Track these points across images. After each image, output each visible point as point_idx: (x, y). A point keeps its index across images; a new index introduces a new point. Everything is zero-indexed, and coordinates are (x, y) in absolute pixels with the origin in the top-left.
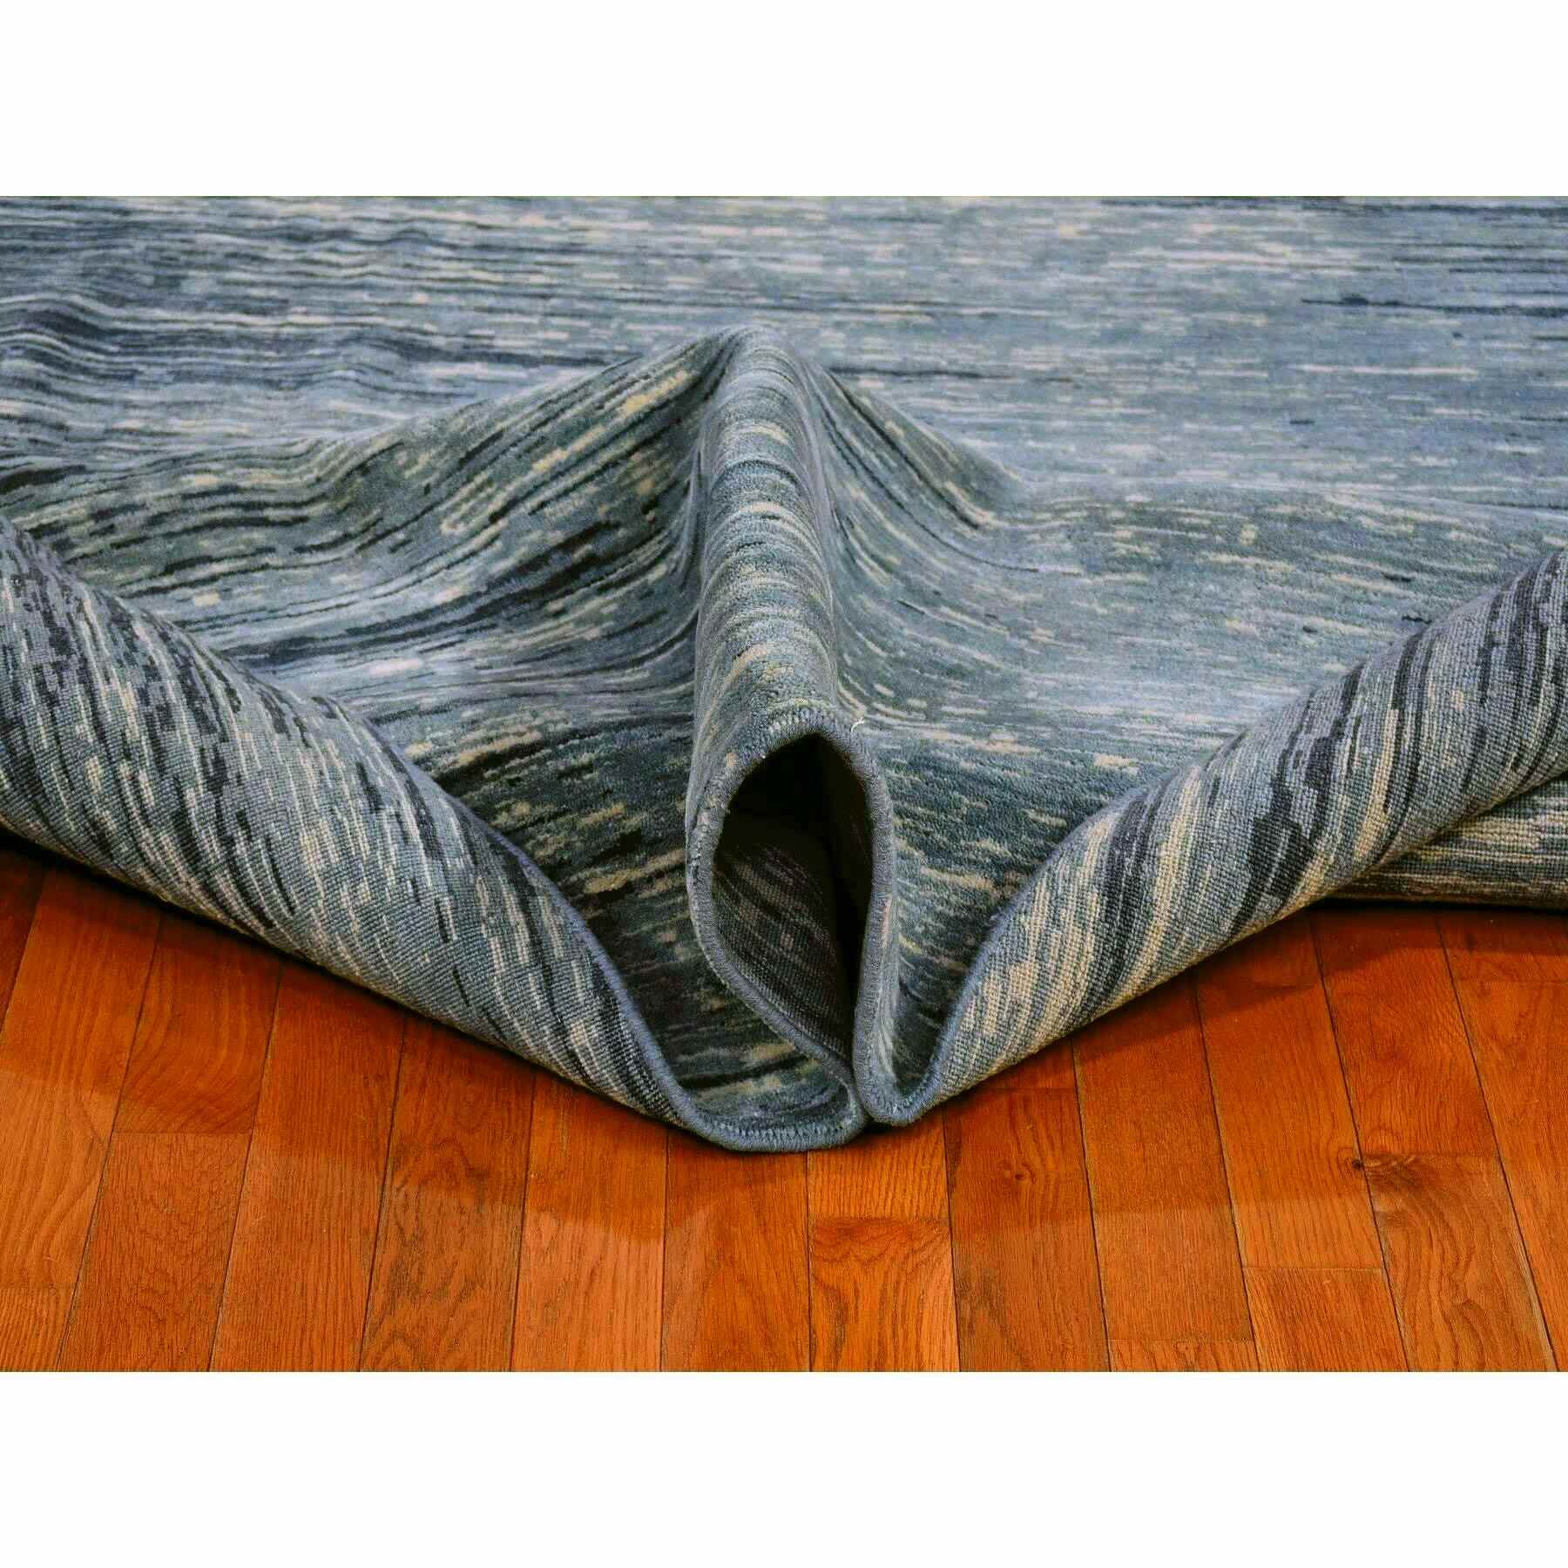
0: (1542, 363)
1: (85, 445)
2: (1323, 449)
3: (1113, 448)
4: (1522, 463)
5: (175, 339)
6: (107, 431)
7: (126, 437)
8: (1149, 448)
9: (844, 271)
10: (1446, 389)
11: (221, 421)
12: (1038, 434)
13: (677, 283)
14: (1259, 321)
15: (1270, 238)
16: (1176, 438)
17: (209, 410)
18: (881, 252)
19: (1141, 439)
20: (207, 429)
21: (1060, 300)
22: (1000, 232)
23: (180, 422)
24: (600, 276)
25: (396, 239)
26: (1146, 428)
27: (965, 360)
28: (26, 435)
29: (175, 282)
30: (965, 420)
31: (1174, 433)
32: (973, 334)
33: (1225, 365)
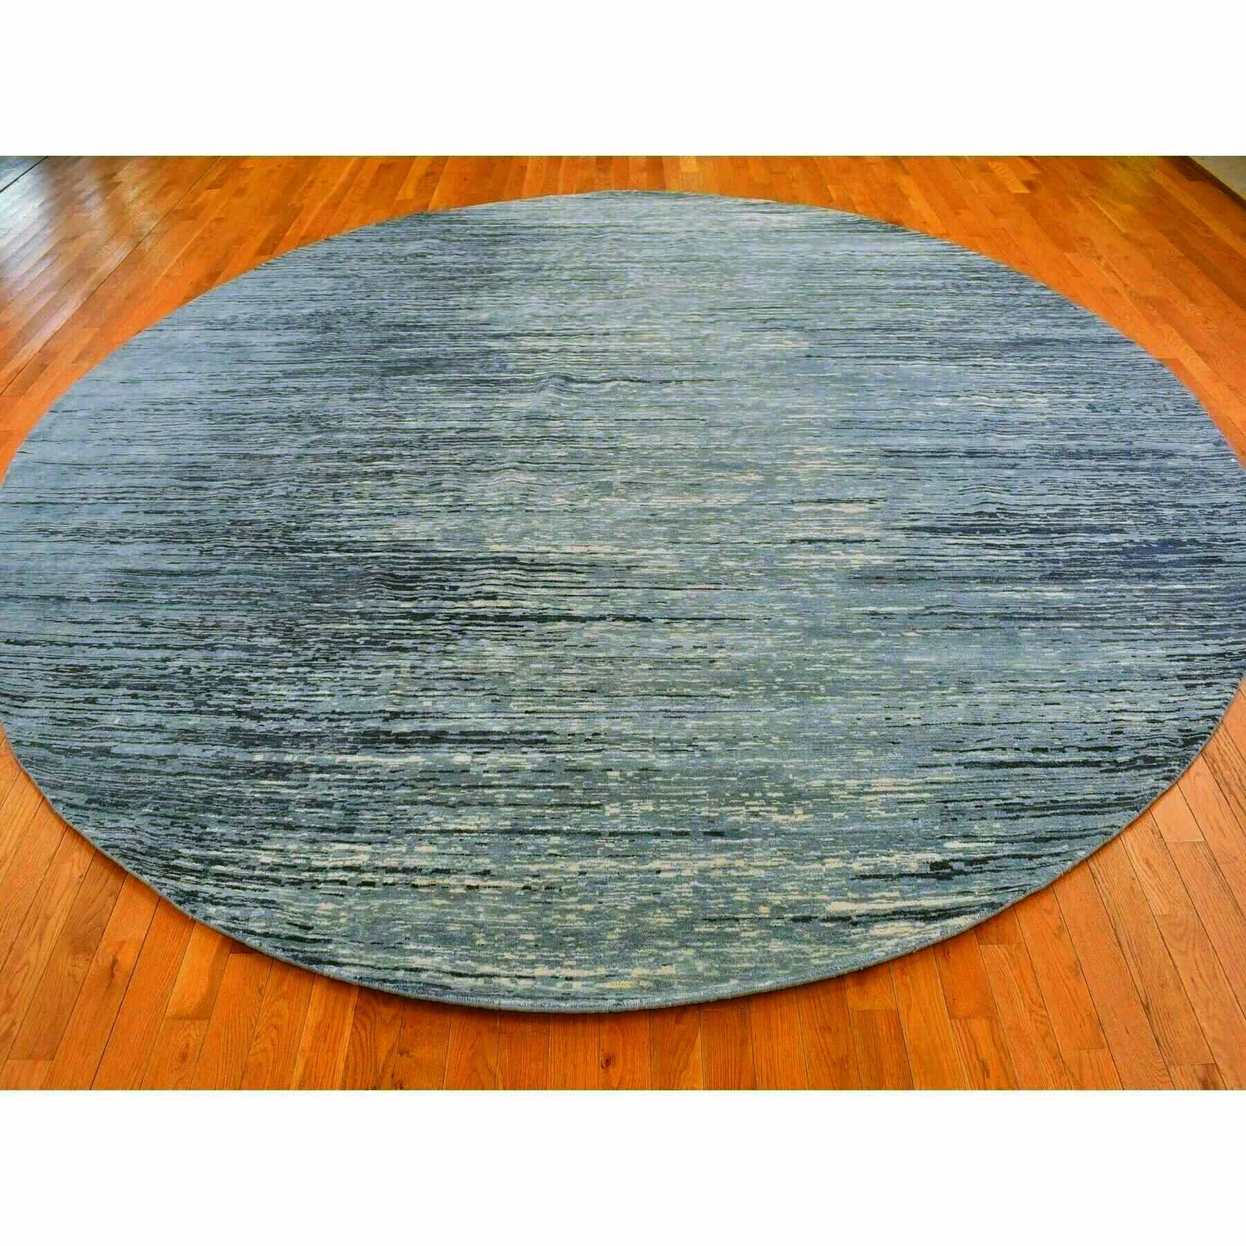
0: (857, 371)
4: (853, 398)
5: (508, 381)
9: (676, 354)
10: (834, 379)
13: (634, 359)
14: (785, 362)
15: (786, 339)
18: (686, 348)
21: (732, 359)
22: (716, 340)
24: (614, 358)
25: (560, 351)
27: (710, 376)
29: (505, 366)
32: (712, 369)
33: (777, 375)
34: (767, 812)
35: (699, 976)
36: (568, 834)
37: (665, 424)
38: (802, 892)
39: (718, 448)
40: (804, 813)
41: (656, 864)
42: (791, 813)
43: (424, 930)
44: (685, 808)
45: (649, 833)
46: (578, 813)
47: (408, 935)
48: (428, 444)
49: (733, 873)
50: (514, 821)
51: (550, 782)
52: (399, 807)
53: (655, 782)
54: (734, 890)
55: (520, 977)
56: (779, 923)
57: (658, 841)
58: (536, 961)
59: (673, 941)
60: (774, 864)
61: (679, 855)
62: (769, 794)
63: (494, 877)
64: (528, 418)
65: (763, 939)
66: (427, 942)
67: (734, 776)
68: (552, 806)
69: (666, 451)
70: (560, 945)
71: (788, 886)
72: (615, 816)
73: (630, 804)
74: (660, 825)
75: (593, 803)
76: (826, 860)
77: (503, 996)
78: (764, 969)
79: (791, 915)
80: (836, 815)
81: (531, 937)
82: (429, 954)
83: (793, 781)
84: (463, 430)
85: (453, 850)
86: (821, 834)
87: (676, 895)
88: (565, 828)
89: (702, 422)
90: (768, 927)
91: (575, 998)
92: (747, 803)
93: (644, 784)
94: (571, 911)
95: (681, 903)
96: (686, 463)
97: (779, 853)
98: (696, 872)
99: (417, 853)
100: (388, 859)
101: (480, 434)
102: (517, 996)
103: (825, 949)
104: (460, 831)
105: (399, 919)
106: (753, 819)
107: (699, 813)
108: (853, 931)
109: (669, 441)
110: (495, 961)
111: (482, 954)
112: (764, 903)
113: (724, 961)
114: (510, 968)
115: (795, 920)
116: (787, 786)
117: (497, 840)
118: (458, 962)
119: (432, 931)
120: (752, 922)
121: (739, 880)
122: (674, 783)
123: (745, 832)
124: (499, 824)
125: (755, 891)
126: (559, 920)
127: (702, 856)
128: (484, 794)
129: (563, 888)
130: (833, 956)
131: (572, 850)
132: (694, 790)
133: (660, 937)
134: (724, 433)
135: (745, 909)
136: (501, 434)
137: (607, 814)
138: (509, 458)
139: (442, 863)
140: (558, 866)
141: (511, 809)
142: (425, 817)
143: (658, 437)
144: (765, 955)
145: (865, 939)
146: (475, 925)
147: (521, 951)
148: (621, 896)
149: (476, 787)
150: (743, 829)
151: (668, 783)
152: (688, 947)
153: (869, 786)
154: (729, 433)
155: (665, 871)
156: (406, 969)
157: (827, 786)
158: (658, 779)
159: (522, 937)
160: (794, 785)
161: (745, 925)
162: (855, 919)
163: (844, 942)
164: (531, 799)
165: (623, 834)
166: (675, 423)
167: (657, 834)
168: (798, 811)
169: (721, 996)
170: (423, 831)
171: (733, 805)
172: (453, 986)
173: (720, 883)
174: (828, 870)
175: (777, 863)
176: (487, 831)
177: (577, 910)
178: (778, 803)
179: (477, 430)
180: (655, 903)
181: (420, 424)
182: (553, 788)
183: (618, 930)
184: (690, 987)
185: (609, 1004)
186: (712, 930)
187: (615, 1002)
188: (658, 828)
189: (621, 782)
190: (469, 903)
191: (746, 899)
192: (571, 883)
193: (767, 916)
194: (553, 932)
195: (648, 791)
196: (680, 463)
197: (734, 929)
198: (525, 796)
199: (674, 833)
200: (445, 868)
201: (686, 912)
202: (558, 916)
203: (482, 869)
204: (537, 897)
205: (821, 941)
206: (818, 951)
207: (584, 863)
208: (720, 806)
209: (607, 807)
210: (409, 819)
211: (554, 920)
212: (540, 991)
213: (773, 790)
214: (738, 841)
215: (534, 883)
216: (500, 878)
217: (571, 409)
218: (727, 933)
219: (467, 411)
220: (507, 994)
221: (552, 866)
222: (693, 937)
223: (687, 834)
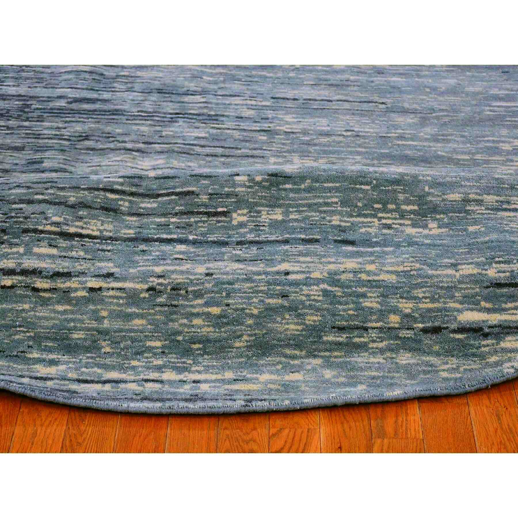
1: (110, 80)
2: (513, 81)
3: (443, 81)
6: (117, 76)
7: (123, 77)
8: (456, 81)
11: (154, 73)
12: (418, 76)
16: (464, 77)
17: (150, 69)
19: (453, 77)
20: (149, 75)
23: (140, 73)
26: (454, 74)
28: (91, 77)
30: (395, 72)
31: (464, 76)
34: (401, 225)
35: (328, 381)
36: (194, 243)
37: (334, 106)
38: (433, 300)
39: (401, 137)
40: (439, 227)
41: (284, 267)
42: (425, 227)
43: (47, 338)
44: (315, 216)
45: (277, 241)
46: (204, 222)
47: (31, 343)
48: (30, 115)
49: (364, 277)
50: (138, 230)
51: (175, 187)
52: (14, 206)
53: (285, 190)
54: (364, 295)
55: (147, 381)
56: (409, 334)
57: (287, 247)
58: (164, 366)
59: (301, 351)
60: (405, 269)
61: (308, 259)
62: (404, 207)
63: (117, 279)
64: (160, 91)
65: (392, 350)
66: (50, 350)
67: (367, 184)
68: (176, 214)
69: (334, 137)
70: (187, 352)
71: (419, 293)
72: (241, 225)
73: (259, 212)
74: (288, 233)
75: (220, 210)
76: (459, 267)
77: (132, 399)
78: (393, 378)
79: (421, 325)
80: (471, 229)
81: (158, 344)
82: (53, 363)
83: (429, 194)
84: (77, 100)
85: (74, 254)
86: (455, 247)
87: (304, 298)
88: (191, 237)
89: (381, 106)
90: (398, 338)
91: (203, 399)
92: (380, 215)
93: (274, 191)
94: (197, 315)
95: (310, 307)
96: (359, 153)
97: (411, 259)
98: (326, 275)
99: (36, 254)
100: (5, 261)
101: (97, 106)
102: (145, 399)
103: (453, 362)
104: (81, 236)
105: (20, 326)
106: (385, 231)
107: (330, 221)
108: (484, 343)
109: (339, 126)
110: (121, 368)
111: (108, 361)
112: (395, 311)
113: (352, 370)
114: (137, 374)
115: (425, 331)
116: (421, 200)
117: (120, 247)
118: (84, 369)
119: (56, 339)
120: (381, 332)
121: (371, 284)
122: (304, 190)
123: (376, 242)
124: (123, 231)
125: (386, 296)
126: (185, 325)
127: (333, 260)
128: (107, 198)
129: (190, 289)
130: (461, 369)
131: (198, 256)
132: (324, 197)
133: (288, 346)
134: (410, 119)
135: (374, 317)
136: (126, 107)
137: (235, 223)
138: (133, 137)
139: (63, 266)
140: (184, 268)
141: (134, 219)
142: (42, 216)
143: (324, 121)
144: (393, 366)
145: (496, 352)
146: (100, 332)
147: (147, 358)
148: (249, 298)
149: (98, 189)
150: (375, 240)
151: (298, 191)
152: (315, 356)
153: (508, 203)
154: (415, 120)
155: (294, 273)
156: (31, 378)
157: (463, 200)
158: (288, 186)
159: (149, 344)
160: (430, 198)
161: (374, 334)
162: (487, 330)
163: (474, 355)
164: (154, 209)
165: (251, 242)
166: (347, 106)
167: (286, 242)
168: (433, 225)
169: (348, 401)
170: (42, 232)
171: (366, 216)
172: (79, 391)
173: (350, 287)
174: (462, 276)
175: (409, 269)
176: (110, 238)
177: (204, 314)
178: (412, 216)
179: (93, 101)
180: (282, 307)
181: (23, 90)
182: (177, 194)
183: (245, 338)
184: (317, 390)
185: (238, 405)
186: (340, 339)
187: (243, 403)
188: (288, 236)
189: (249, 187)
190: (92, 307)
191: (375, 305)
192: (197, 284)
193: (397, 326)
194: (180, 338)
195: (278, 199)
196: (351, 153)
197: (362, 339)
198: (149, 205)
199: (303, 240)
200: (66, 270)
201: (316, 318)
202: (185, 321)
203: (105, 272)
204: (161, 300)
205: (449, 353)
206: (447, 363)
207: (211, 265)
208: (352, 216)
209: (234, 215)
210: (26, 218)
211: (181, 325)
212: (168, 393)
213: (408, 202)
214: (370, 250)
215: (159, 284)
216: (124, 279)
217: (216, 83)
218: (354, 344)
219: (83, 75)
220: (134, 397)
221: (177, 268)
222: (322, 347)
223: (317, 241)
